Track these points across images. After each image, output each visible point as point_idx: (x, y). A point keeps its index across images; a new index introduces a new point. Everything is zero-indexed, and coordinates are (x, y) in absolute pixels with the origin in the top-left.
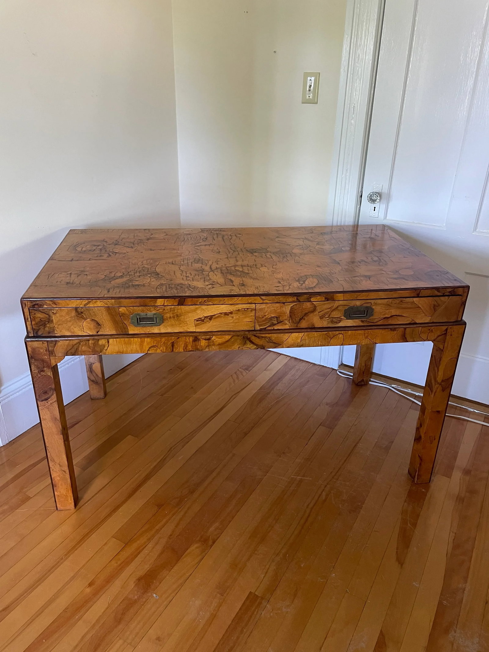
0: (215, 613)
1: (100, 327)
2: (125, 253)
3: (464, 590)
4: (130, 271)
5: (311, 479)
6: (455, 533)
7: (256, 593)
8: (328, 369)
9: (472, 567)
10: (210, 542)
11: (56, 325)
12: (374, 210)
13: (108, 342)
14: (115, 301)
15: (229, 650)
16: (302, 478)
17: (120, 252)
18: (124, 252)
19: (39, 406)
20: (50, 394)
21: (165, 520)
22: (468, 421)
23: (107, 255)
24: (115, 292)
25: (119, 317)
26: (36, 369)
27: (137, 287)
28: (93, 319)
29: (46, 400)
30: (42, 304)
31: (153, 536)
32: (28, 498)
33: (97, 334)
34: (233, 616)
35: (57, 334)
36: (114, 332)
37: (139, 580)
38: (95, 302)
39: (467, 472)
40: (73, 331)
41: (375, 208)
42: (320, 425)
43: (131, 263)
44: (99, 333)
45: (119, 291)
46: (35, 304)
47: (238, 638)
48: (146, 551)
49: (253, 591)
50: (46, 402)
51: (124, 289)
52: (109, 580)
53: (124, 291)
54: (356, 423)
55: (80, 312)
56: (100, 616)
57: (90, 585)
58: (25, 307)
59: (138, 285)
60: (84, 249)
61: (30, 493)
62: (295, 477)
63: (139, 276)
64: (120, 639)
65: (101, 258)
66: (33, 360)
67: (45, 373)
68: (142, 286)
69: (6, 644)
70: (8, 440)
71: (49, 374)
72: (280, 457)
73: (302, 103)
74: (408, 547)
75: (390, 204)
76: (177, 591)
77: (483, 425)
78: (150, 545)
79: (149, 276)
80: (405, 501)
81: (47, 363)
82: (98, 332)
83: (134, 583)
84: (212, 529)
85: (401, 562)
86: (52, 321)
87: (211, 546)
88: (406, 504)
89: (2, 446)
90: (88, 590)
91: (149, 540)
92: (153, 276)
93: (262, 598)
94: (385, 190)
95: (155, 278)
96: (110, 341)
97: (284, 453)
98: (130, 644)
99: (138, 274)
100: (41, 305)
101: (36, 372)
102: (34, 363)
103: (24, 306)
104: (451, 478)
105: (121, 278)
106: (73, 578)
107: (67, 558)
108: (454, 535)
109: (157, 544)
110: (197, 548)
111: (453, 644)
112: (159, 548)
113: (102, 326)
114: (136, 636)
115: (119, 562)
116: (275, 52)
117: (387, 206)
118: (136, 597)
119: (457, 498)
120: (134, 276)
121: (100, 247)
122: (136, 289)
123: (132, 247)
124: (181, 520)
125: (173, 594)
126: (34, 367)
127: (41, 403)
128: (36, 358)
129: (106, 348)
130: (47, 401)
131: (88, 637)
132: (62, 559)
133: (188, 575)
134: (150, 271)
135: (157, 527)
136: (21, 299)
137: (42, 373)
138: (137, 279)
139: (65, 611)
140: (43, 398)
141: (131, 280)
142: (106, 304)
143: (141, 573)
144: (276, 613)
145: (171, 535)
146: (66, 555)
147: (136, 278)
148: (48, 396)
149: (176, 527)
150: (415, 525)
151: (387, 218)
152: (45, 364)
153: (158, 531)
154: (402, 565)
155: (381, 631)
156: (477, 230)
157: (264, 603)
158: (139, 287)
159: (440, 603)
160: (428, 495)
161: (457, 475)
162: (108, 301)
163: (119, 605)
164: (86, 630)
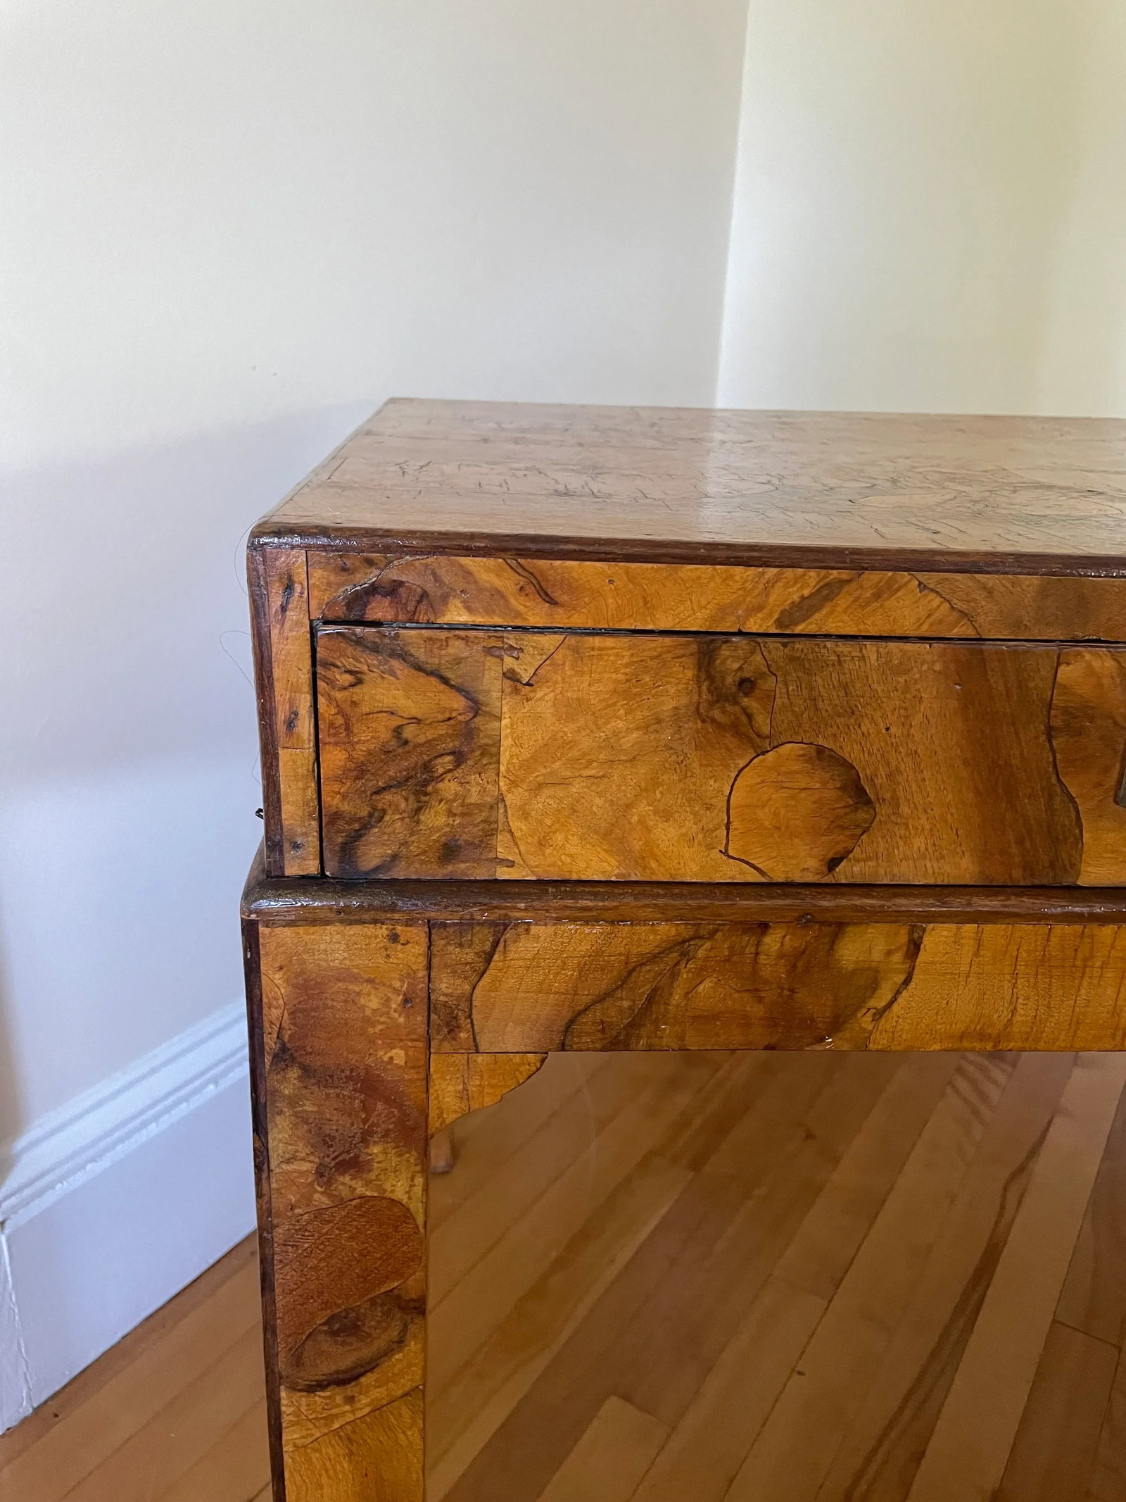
1: (862, 815)
11: (514, 784)
13: (914, 947)
14: (1043, 593)
19: (285, 1421)
20: (381, 1342)
25: (1043, 738)
26: (303, 1149)
28: (820, 750)
29: (345, 1379)
30: (430, 587)
33: (829, 879)
35: (511, 864)
36: (962, 868)
38: (877, 596)
40: (637, 846)
44: (843, 873)
46: (373, 590)
50: (339, 1399)
55: (729, 680)
58: (284, 609)
66: (294, 1073)
67: (367, 1183)
71: (400, 1194)
81: (395, 1098)
82: (833, 864)
86: (491, 752)
96: (927, 940)
100: (424, 595)
101: (302, 1173)
102: (293, 1101)
103: (276, 601)
113: (883, 810)
126: (284, 1136)
127: (304, 1400)
128: (316, 1062)
129: (879, 1001)
130: (350, 1389)
136: (258, 532)
137: (346, 1179)
140: (325, 1368)
142: (963, 614)
148: (367, 1352)
152: (380, 1106)
162: (990, 592)
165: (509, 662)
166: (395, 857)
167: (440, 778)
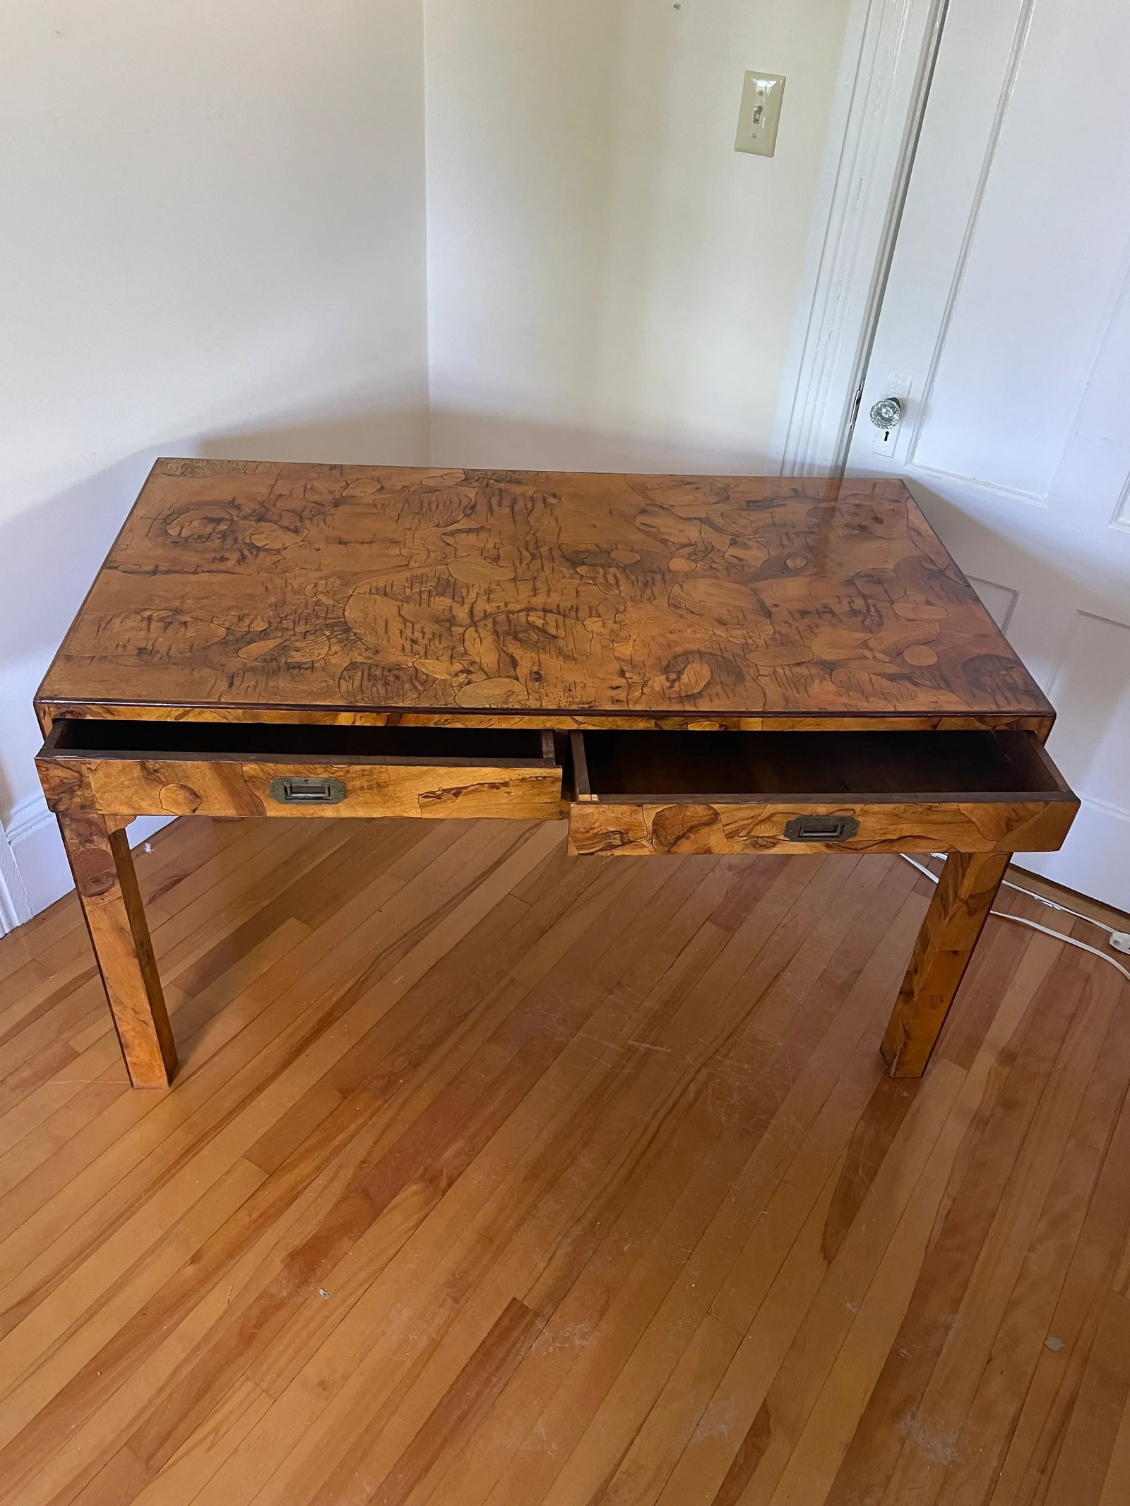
0: (438, 1338)
2: (278, 552)
3: (948, 1328)
4: (286, 616)
5: (669, 1051)
6: (954, 1200)
7: (525, 1302)
9: (974, 1279)
10: (443, 1184)
12: (886, 439)
14: (244, 713)
15: (458, 1418)
16: (652, 1047)
17: (267, 547)
18: (278, 546)
19: (85, 904)
20: (107, 885)
21: (353, 1127)
22: (1035, 930)
23: (236, 555)
24: (245, 685)
26: (74, 837)
27: (296, 671)
29: (100, 894)
30: (81, 712)
31: (327, 1161)
32: (75, 1055)
34: (475, 1346)
37: (293, 1255)
38: (200, 713)
39: (1007, 1057)
41: (887, 433)
42: (708, 919)
43: (289, 588)
45: (253, 683)
46: (66, 712)
47: (479, 1394)
48: (310, 1194)
49: (519, 1298)
50: (99, 899)
51: (267, 679)
52: (234, 1251)
53: (267, 684)
54: (786, 921)
56: (212, 1328)
57: (195, 1259)
58: (44, 716)
59: (299, 666)
60: (184, 533)
61: (78, 1044)
62: (637, 1044)
63: (305, 635)
64: (248, 1379)
65: (221, 566)
66: (68, 819)
67: (95, 846)
68: (307, 669)
69: (26, 1375)
70: (32, 912)
71: (104, 848)
72: (611, 993)
73: (736, 150)
74: (849, 1224)
75: (924, 431)
76: (366, 1286)
77: (1067, 942)
78: (320, 1181)
79: (327, 633)
80: (862, 1117)
81: (96, 825)
83: (282, 1262)
84: (449, 1154)
85: (828, 1255)
87: (444, 1192)
88: (862, 1124)
89: (18, 927)
90: (190, 1271)
91: (318, 1169)
92: (336, 636)
93: (536, 1315)
94: (916, 395)
95: (340, 641)
97: (619, 984)
98: (267, 1391)
99: (301, 628)
100: (79, 713)
101: (76, 843)
102: (69, 825)
103: (42, 715)
104: (969, 1070)
105: (264, 639)
106: (160, 1242)
107: (150, 1198)
108: (950, 1202)
109: (333, 1179)
110: (416, 1193)
111: (903, 1443)
112: (337, 1188)
113: (204, 798)
114: (279, 1375)
115: (255, 1215)
116: (677, 7)
117: (918, 433)
118: (284, 1293)
119: (973, 1119)
120: (292, 633)
121: (223, 527)
122: (293, 679)
123: (296, 531)
124: (388, 1127)
125: (360, 1292)
126: (69, 833)
127: (89, 899)
128: (73, 817)
130: (102, 896)
131: (185, 1371)
132: (140, 1198)
133: (392, 1252)
134: (330, 618)
135: (336, 1142)
136: (35, 699)
137: (88, 844)
138: (298, 644)
139: (143, 1312)
140: (93, 891)
141: (285, 647)
142: (224, 718)
143: (298, 1241)
144: (560, 1347)
145: (363, 1162)
146: (146, 1191)
147: (297, 641)
148: (104, 887)
149: (376, 1142)
150: (872, 1173)
151: (914, 461)
152: (93, 827)
153: (337, 1150)
154: (830, 1262)
155: (765, 1402)
156: (1121, 519)
157: (539, 1324)
158: (302, 671)
159: (894, 1352)
160: (914, 1106)
161: (985, 1060)
163: (250, 1307)
164: (183, 1356)
165: (88, 766)
166: (68, 808)
167: (76, 791)
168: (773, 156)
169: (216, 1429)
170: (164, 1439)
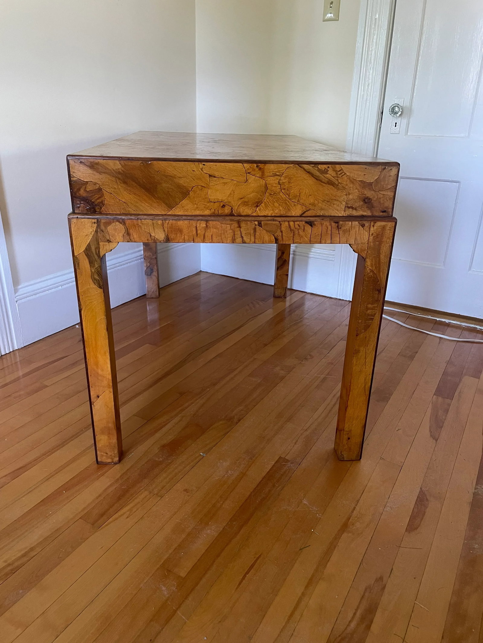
0: (244, 472)
5: (335, 377)
7: (286, 458)
8: (345, 301)
10: (236, 421)
12: (396, 126)
15: (261, 500)
16: (327, 376)
21: (187, 404)
31: (176, 415)
32: (47, 386)
34: (264, 474)
37: (164, 446)
41: (396, 123)
42: (341, 340)
47: (270, 491)
48: (169, 426)
49: (283, 456)
62: (319, 375)
64: (146, 490)
72: (302, 361)
73: (323, 21)
74: (441, 427)
75: (411, 120)
78: (174, 421)
80: (434, 394)
83: (158, 449)
84: (236, 411)
85: (435, 438)
87: (237, 423)
88: (435, 396)
89: (17, 350)
91: (173, 417)
94: (407, 105)
97: (306, 359)
98: (156, 495)
107: (87, 430)
109: (180, 421)
110: (222, 424)
112: (183, 423)
114: (162, 488)
115: (142, 434)
117: (409, 121)
118: (161, 459)
124: (204, 404)
131: (112, 489)
132: (82, 430)
133: (215, 443)
135: (180, 408)
139: (87, 469)
143: (165, 442)
145: (194, 415)
146: (85, 428)
149: (200, 409)
150: (446, 411)
151: (408, 134)
153: (180, 412)
154: (436, 440)
155: (421, 490)
163: (144, 465)
164: (109, 484)
168: (338, 20)
169: (130, 510)
170: (102, 515)
